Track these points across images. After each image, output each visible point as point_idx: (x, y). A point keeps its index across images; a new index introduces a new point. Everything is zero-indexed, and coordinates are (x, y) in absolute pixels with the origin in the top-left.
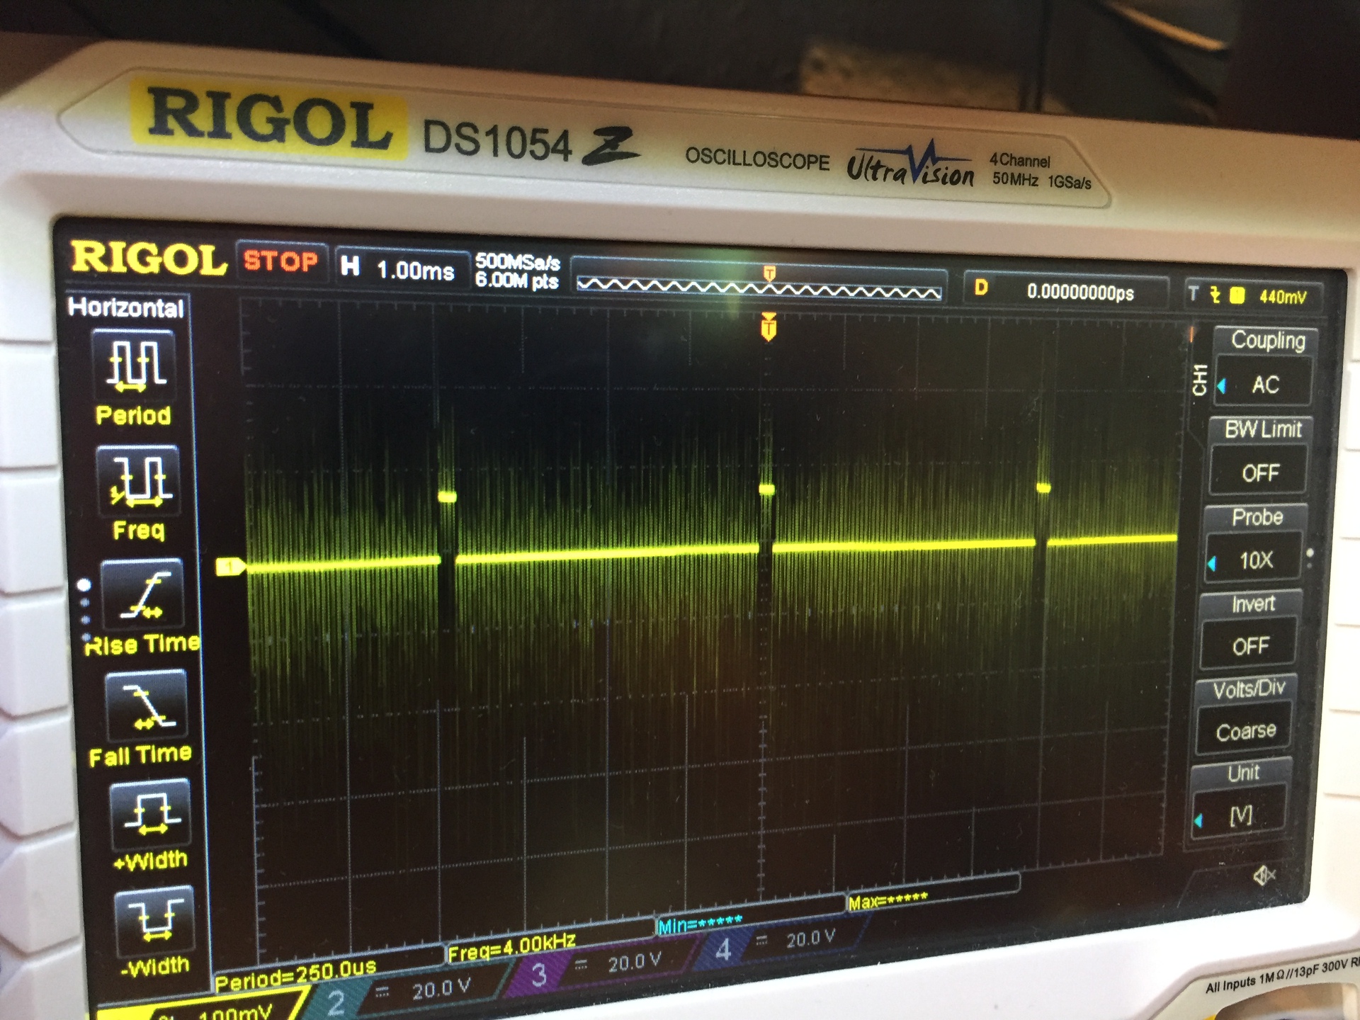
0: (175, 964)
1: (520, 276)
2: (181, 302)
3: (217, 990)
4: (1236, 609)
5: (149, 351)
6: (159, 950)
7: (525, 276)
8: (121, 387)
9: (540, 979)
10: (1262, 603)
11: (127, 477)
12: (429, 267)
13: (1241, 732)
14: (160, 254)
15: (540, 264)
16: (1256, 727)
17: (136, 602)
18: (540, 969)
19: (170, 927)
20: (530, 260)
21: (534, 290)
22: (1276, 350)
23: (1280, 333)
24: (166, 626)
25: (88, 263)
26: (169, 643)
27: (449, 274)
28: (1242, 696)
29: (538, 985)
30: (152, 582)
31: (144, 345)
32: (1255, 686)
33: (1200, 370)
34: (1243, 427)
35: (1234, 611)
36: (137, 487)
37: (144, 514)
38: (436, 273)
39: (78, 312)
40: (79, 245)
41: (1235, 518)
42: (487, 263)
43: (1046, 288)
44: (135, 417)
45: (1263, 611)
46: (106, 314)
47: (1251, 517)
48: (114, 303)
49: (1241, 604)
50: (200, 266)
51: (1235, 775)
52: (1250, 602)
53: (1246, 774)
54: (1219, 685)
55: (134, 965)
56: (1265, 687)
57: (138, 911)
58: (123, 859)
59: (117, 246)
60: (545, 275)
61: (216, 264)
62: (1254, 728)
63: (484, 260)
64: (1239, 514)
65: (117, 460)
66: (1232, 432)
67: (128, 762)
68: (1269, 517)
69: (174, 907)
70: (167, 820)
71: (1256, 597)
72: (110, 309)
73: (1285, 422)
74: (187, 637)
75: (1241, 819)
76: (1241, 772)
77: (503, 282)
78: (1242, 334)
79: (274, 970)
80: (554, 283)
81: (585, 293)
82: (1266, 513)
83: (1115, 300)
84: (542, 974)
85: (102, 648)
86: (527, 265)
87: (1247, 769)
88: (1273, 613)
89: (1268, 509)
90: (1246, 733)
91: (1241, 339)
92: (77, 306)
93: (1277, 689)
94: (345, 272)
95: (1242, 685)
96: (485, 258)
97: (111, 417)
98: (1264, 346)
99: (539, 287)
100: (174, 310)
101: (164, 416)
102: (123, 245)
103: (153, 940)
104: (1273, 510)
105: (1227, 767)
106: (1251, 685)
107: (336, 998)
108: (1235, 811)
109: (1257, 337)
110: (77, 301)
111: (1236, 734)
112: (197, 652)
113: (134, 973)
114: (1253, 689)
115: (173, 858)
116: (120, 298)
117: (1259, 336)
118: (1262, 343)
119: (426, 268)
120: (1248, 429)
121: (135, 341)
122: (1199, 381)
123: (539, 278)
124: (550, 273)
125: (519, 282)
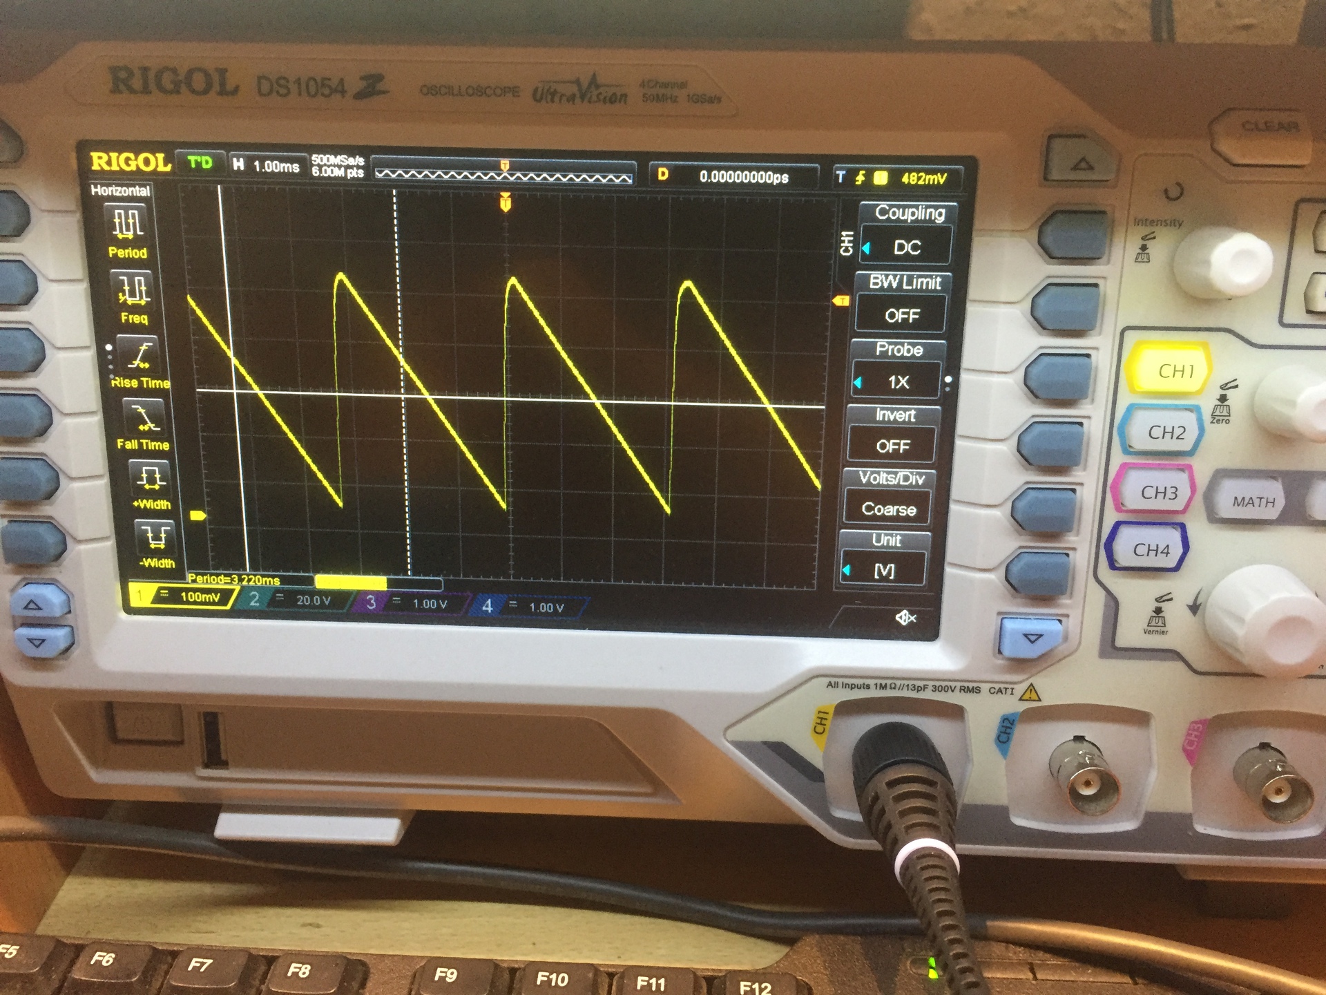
0: (167, 563)
1: (340, 169)
2: (148, 187)
3: (190, 582)
4: (879, 417)
5: (133, 215)
6: (158, 554)
7: (343, 169)
8: (120, 236)
9: (372, 605)
10: (905, 415)
11: (126, 288)
12: (284, 164)
13: (884, 510)
14: (136, 159)
15: (351, 161)
16: (898, 507)
17: (135, 360)
18: (371, 599)
19: (164, 542)
20: (345, 158)
21: (349, 178)
22: (917, 221)
23: (920, 207)
24: (152, 373)
25: (100, 165)
26: (154, 384)
27: (296, 168)
28: (885, 483)
29: (370, 608)
30: (143, 348)
31: (130, 212)
32: (896, 476)
33: (847, 237)
34: (886, 280)
35: (878, 419)
36: (132, 294)
37: (135, 309)
38: (288, 167)
39: (96, 193)
40: (95, 155)
41: (879, 349)
42: (318, 161)
43: (715, 175)
44: (129, 253)
45: (904, 421)
46: (110, 194)
47: (893, 350)
48: (114, 188)
49: (884, 415)
50: (157, 166)
51: (878, 540)
52: (892, 414)
53: (888, 540)
54: (865, 473)
55: (146, 560)
56: (906, 478)
57: (147, 530)
58: (138, 502)
59: (114, 155)
60: (355, 168)
61: (165, 165)
62: (896, 507)
63: (317, 159)
64: (883, 346)
65: (121, 278)
66: (876, 284)
67: (137, 448)
68: (910, 349)
69: (166, 532)
70: (158, 482)
71: (898, 410)
72: (112, 191)
73: (926, 277)
74: (163, 381)
75: (884, 573)
76: (884, 540)
77: (329, 173)
78: (885, 208)
79: (220, 575)
80: (361, 173)
81: (379, 180)
82: (906, 347)
83: (773, 182)
84: (372, 601)
85: (120, 383)
86: (343, 162)
87: (889, 537)
88: (913, 423)
89: (909, 344)
90: (888, 510)
91: (883, 212)
92: (96, 190)
93: (917, 481)
94: (235, 168)
95: (885, 475)
96: (317, 158)
97: (117, 253)
98: (905, 217)
99: (352, 176)
100: (145, 192)
101: (143, 254)
102: (116, 154)
103: (156, 548)
104: (914, 345)
105: (872, 534)
106: (893, 476)
107: (254, 596)
108: (879, 567)
109: (899, 210)
110: (96, 187)
111: (879, 510)
112: (168, 389)
113: (147, 565)
114: (895, 479)
115: (163, 504)
116: (117, 185)
117: (901, 210)
118: (904, 214)
119: (282, 165)
120: (890, 281)
121: (126, 209)
122: (846, 244)
123: (351, 170)
124: (358, 167)
125: (339, 173)
